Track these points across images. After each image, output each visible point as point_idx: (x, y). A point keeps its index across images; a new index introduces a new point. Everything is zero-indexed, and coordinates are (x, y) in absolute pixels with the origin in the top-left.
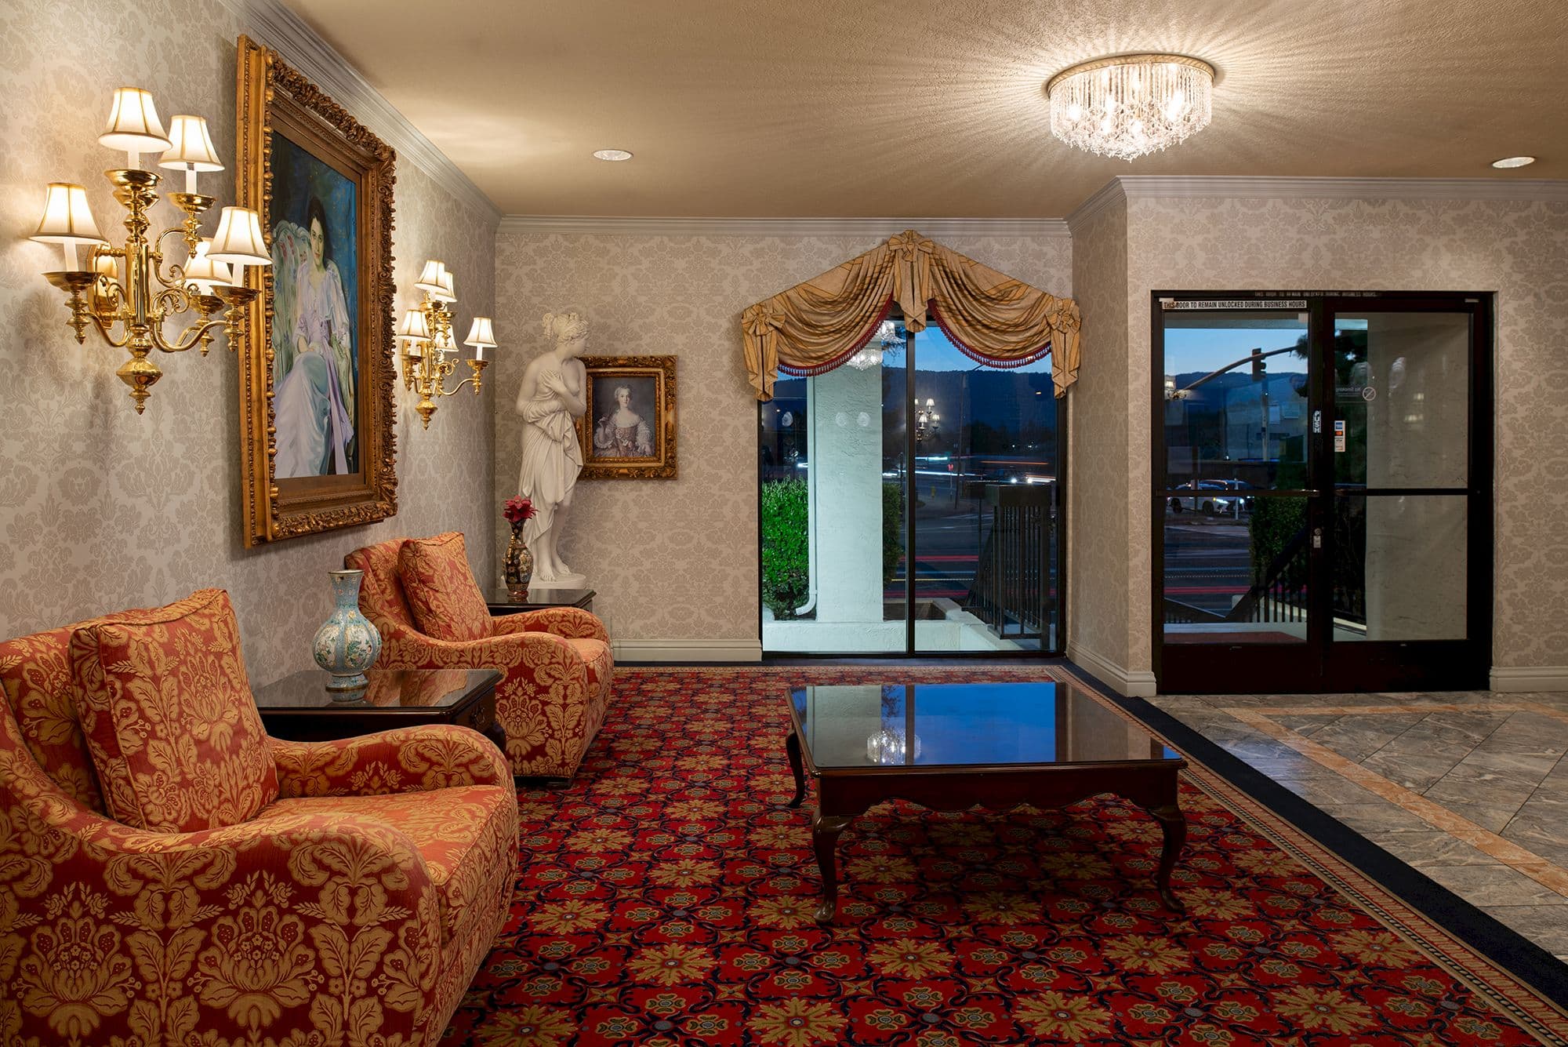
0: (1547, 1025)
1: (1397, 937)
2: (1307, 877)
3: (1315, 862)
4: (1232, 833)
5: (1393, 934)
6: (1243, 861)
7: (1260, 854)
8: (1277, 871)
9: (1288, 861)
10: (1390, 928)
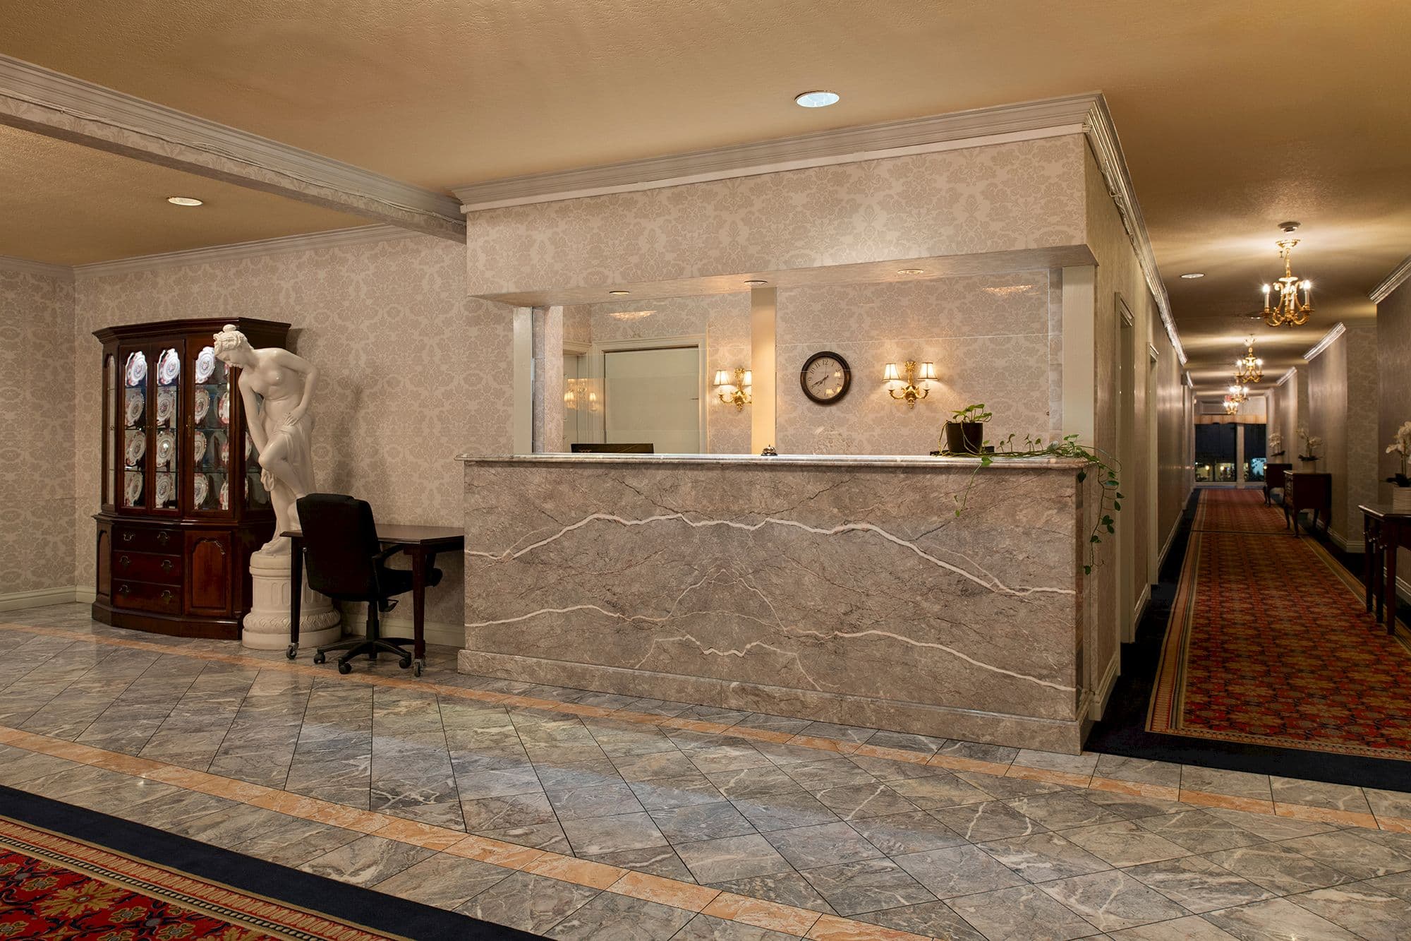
0: (308, 930)
1: (243, 928)
2: (131, 899)
3: (135, 880)
4: (29, 879)
5: (238, 927)
6: (51, 908)
7: (70, 892)
8: (97, 906)
9: (105, 889)
10: (232, 922)
